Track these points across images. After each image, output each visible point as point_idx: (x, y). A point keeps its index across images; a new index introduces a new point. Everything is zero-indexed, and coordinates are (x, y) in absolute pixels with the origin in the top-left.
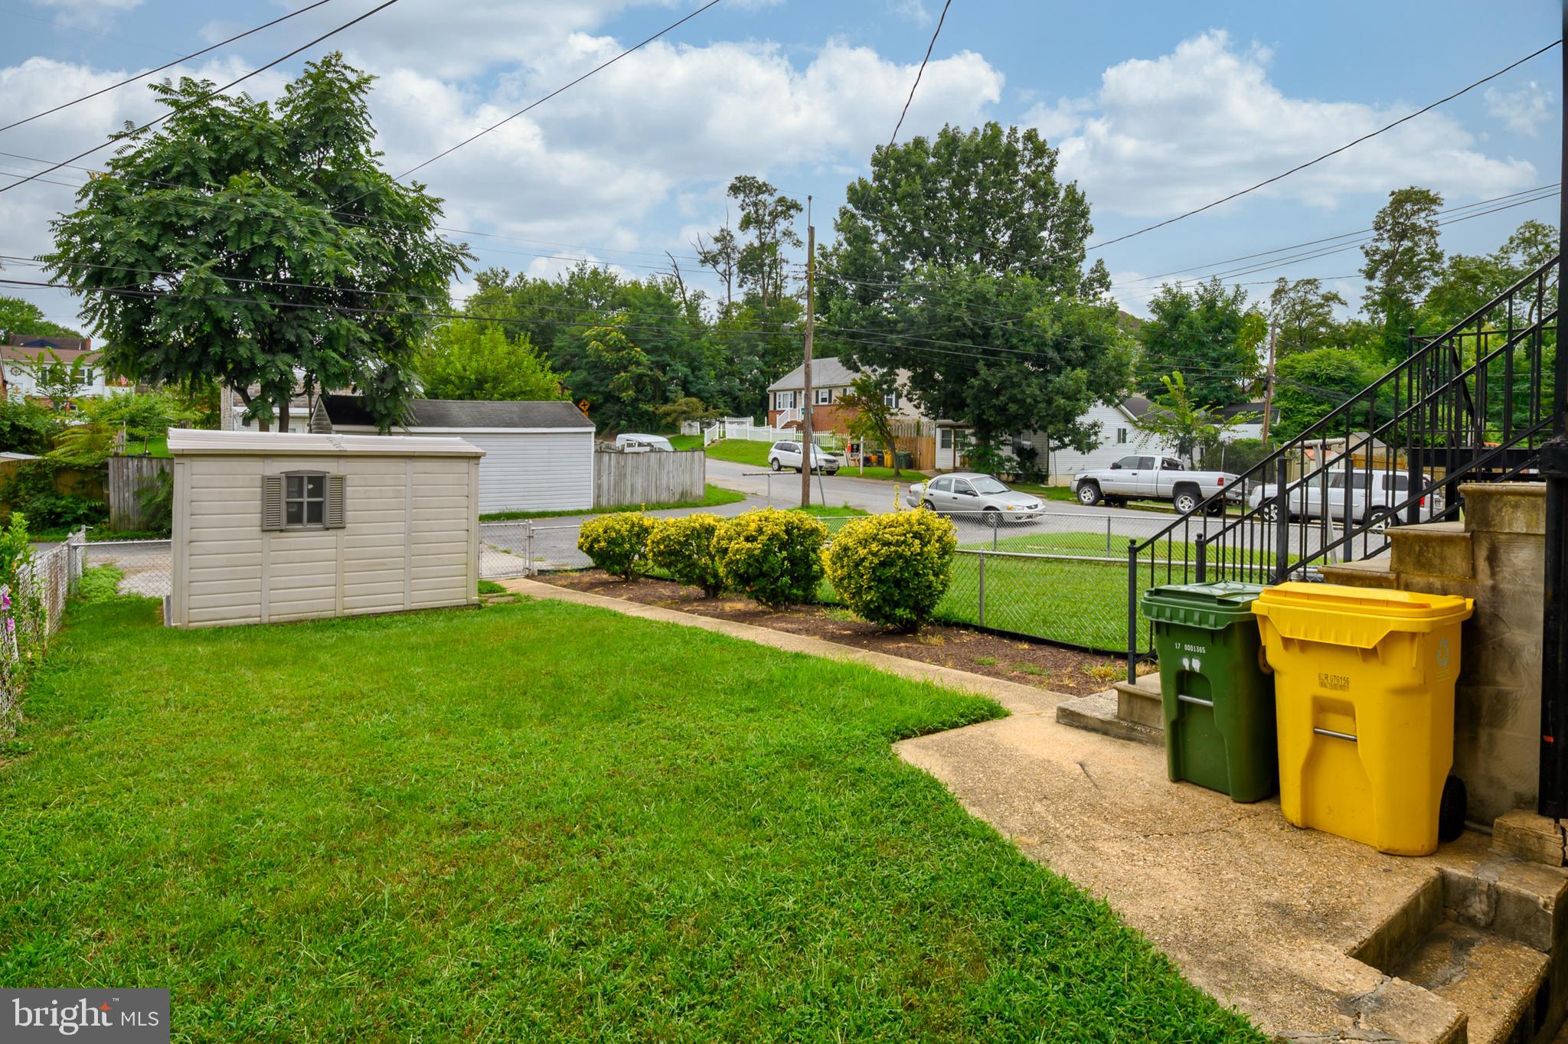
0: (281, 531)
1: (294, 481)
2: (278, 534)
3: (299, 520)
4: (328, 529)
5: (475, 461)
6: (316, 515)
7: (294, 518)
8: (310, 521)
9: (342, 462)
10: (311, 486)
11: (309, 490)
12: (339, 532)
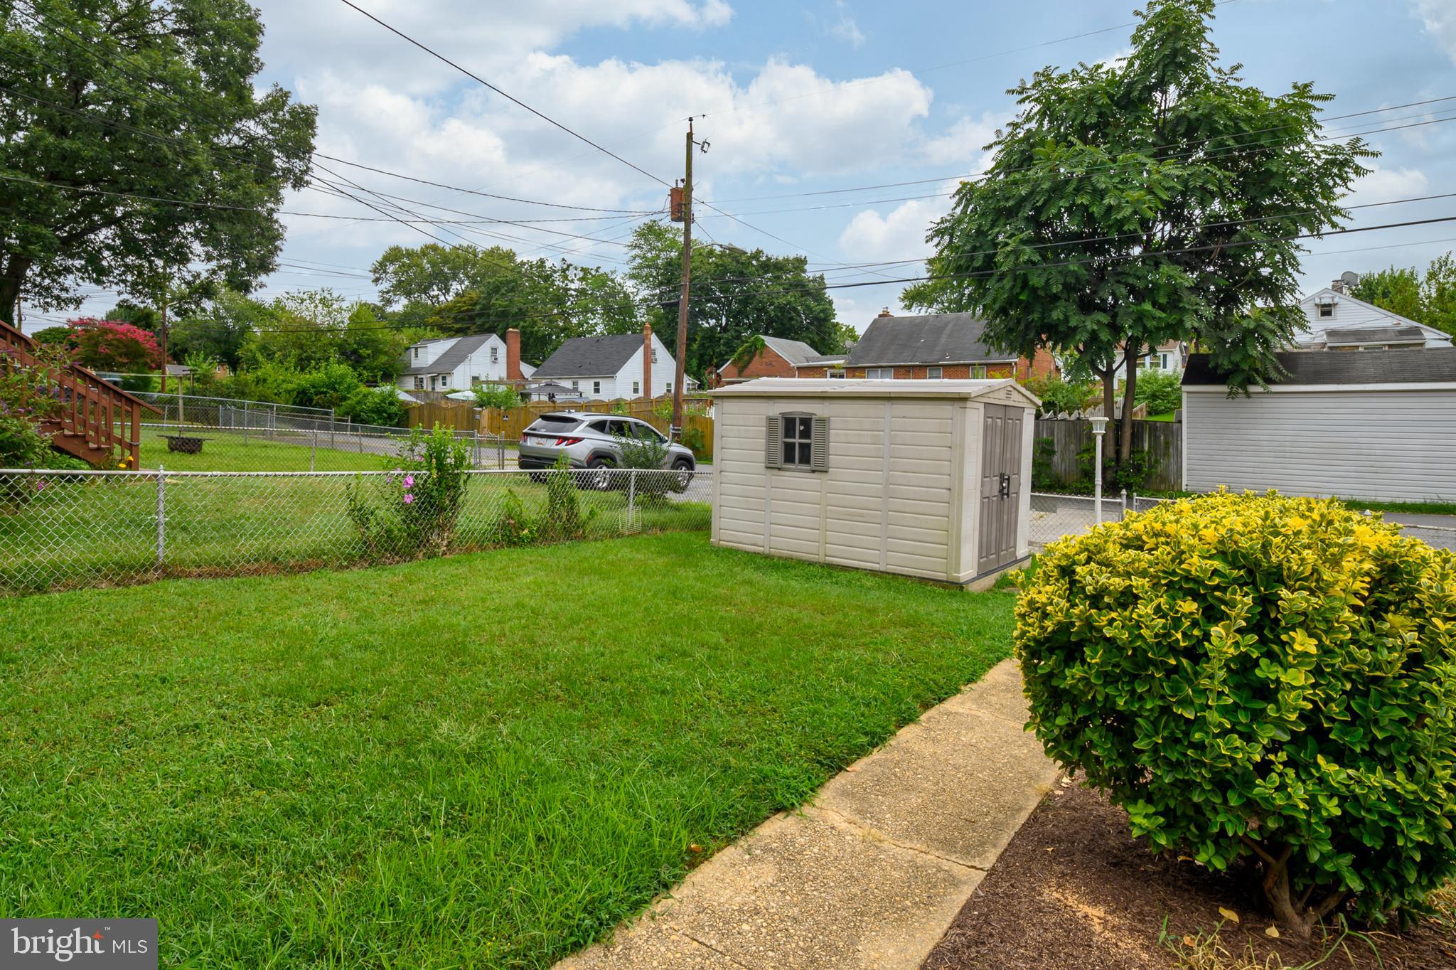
0: (779, 469)
1: (789, 423)
2: (776, 472)
3: (793, 461)
4: (813, 471)
5: (961, 404)
6: (805, 459)
7: (789, 458)
8: (801, 462)
9: (827, 403)
10: (802, 428)
11: (801, 431)
12: (823, 475)
